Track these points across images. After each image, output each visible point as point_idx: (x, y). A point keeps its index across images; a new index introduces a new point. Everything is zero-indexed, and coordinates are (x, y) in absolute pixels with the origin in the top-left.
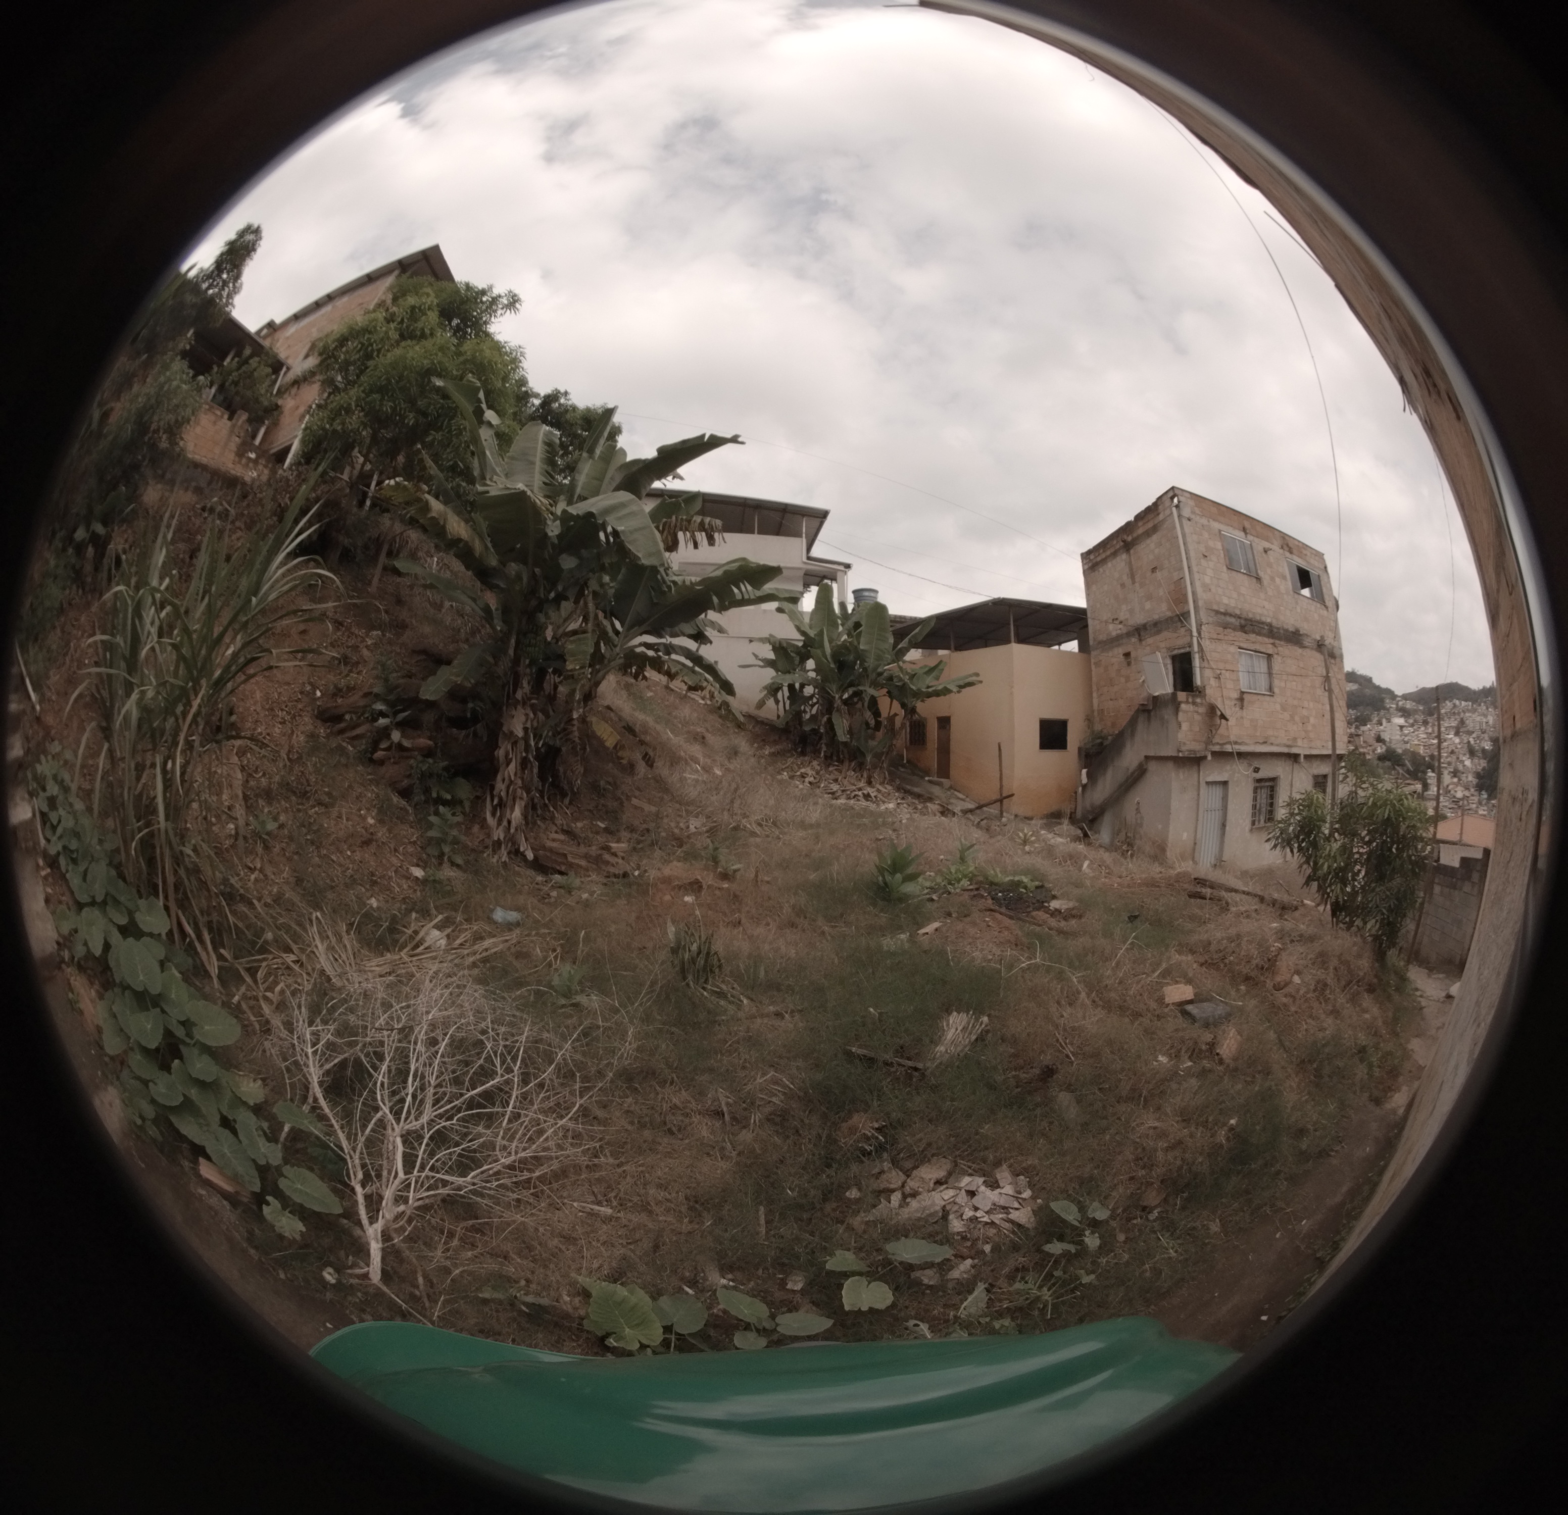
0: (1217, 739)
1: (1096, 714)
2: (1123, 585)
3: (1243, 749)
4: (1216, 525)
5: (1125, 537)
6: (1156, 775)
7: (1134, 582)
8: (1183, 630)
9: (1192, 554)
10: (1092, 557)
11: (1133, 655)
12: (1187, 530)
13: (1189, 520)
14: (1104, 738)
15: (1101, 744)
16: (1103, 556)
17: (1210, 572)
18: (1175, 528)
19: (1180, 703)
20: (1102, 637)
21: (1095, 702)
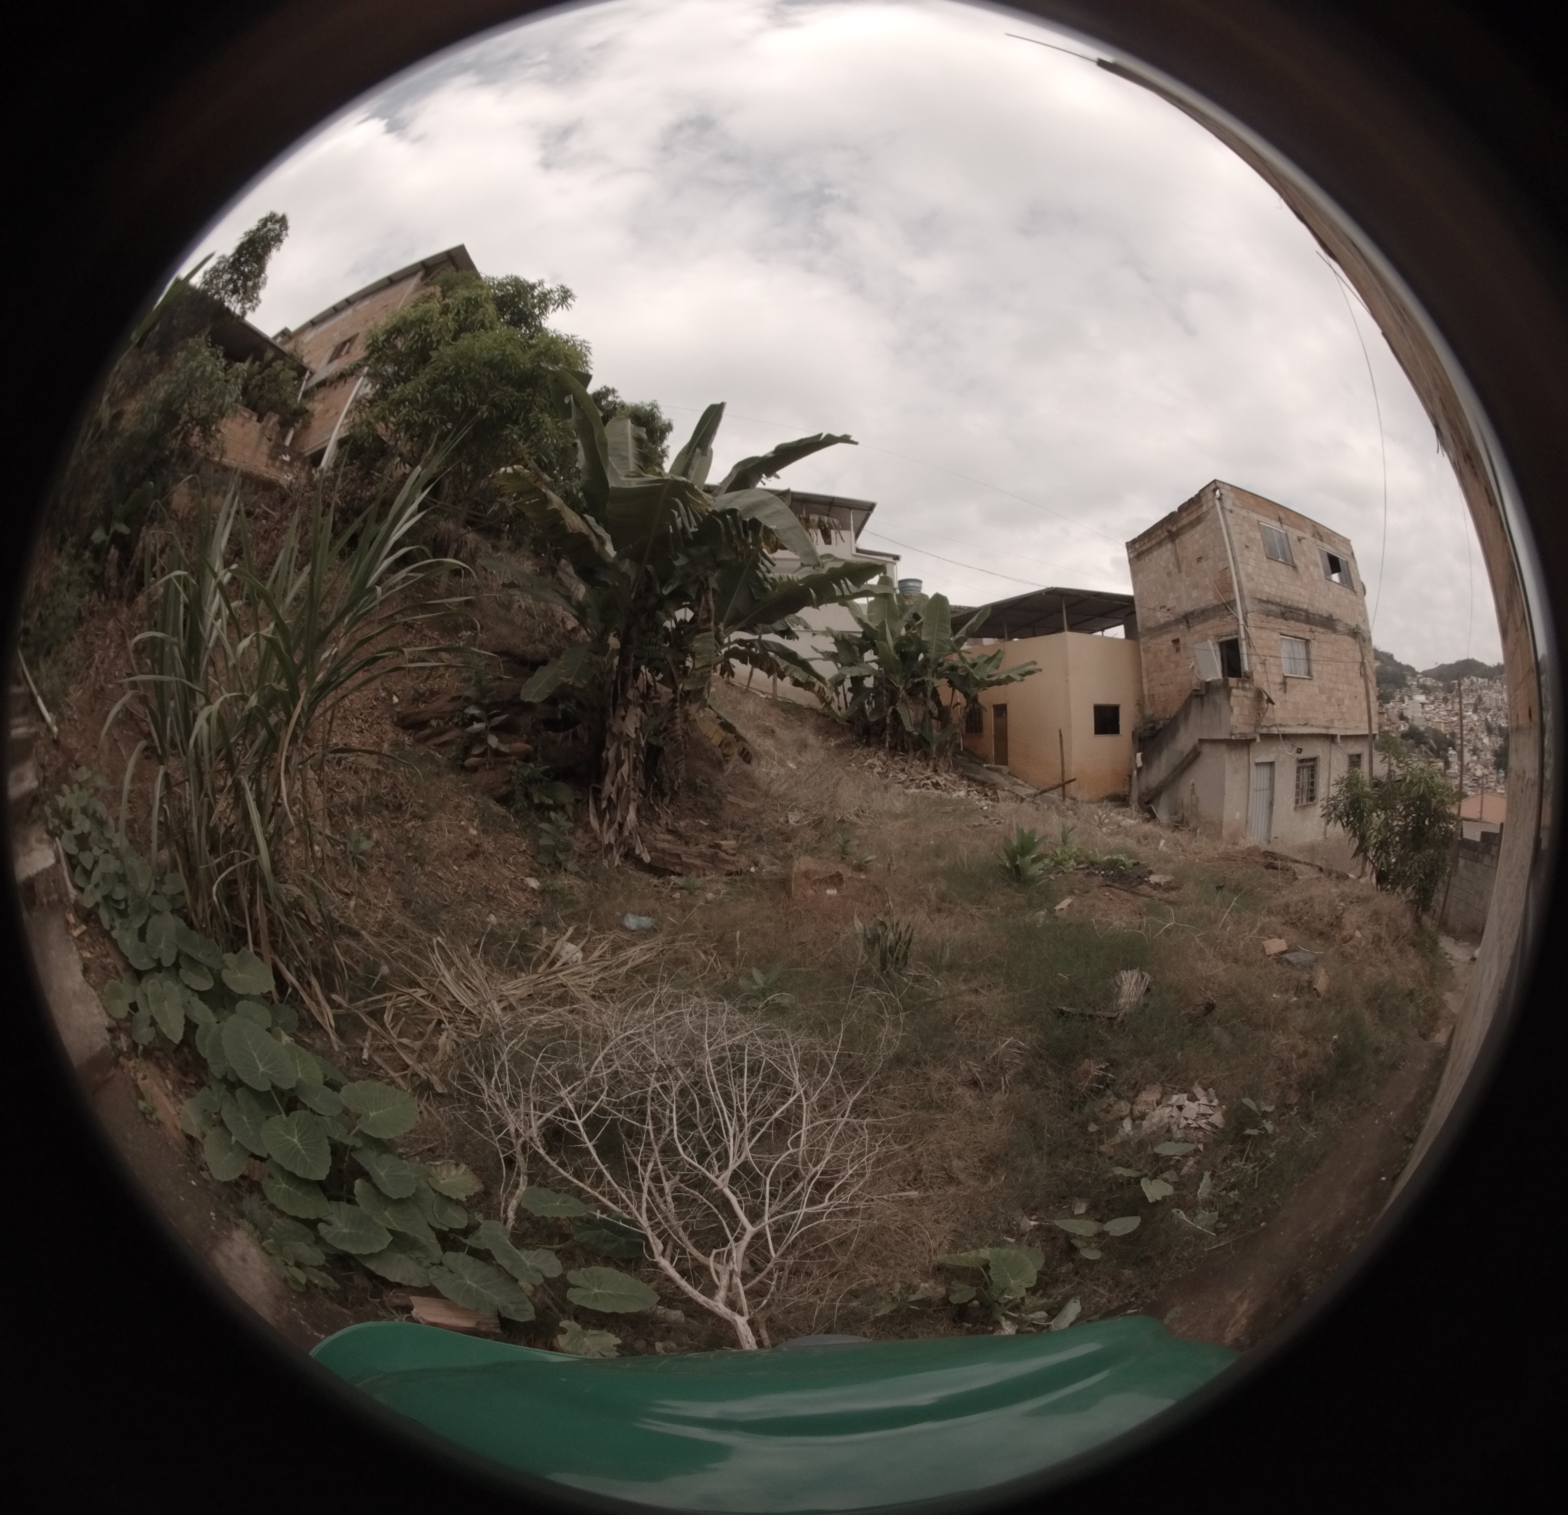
0: (1264, 723)
2: (1169, 574)
3: (1288, 730)
5: (1170, 527)
6: (1210, 758)
7: (1180, 572)
8: (1229, 618)
9: (1236, 544)
10: (1137, 546)
11: (1181, 641)
12: (1231, 521)
13: (1231, 511)
14: (1156, 722)
15: (1153, 728)
16: (1149, 545)
17: (1252, 562)
19: (1231, 688)
20: (1151, 624)
21: (1146, 687)
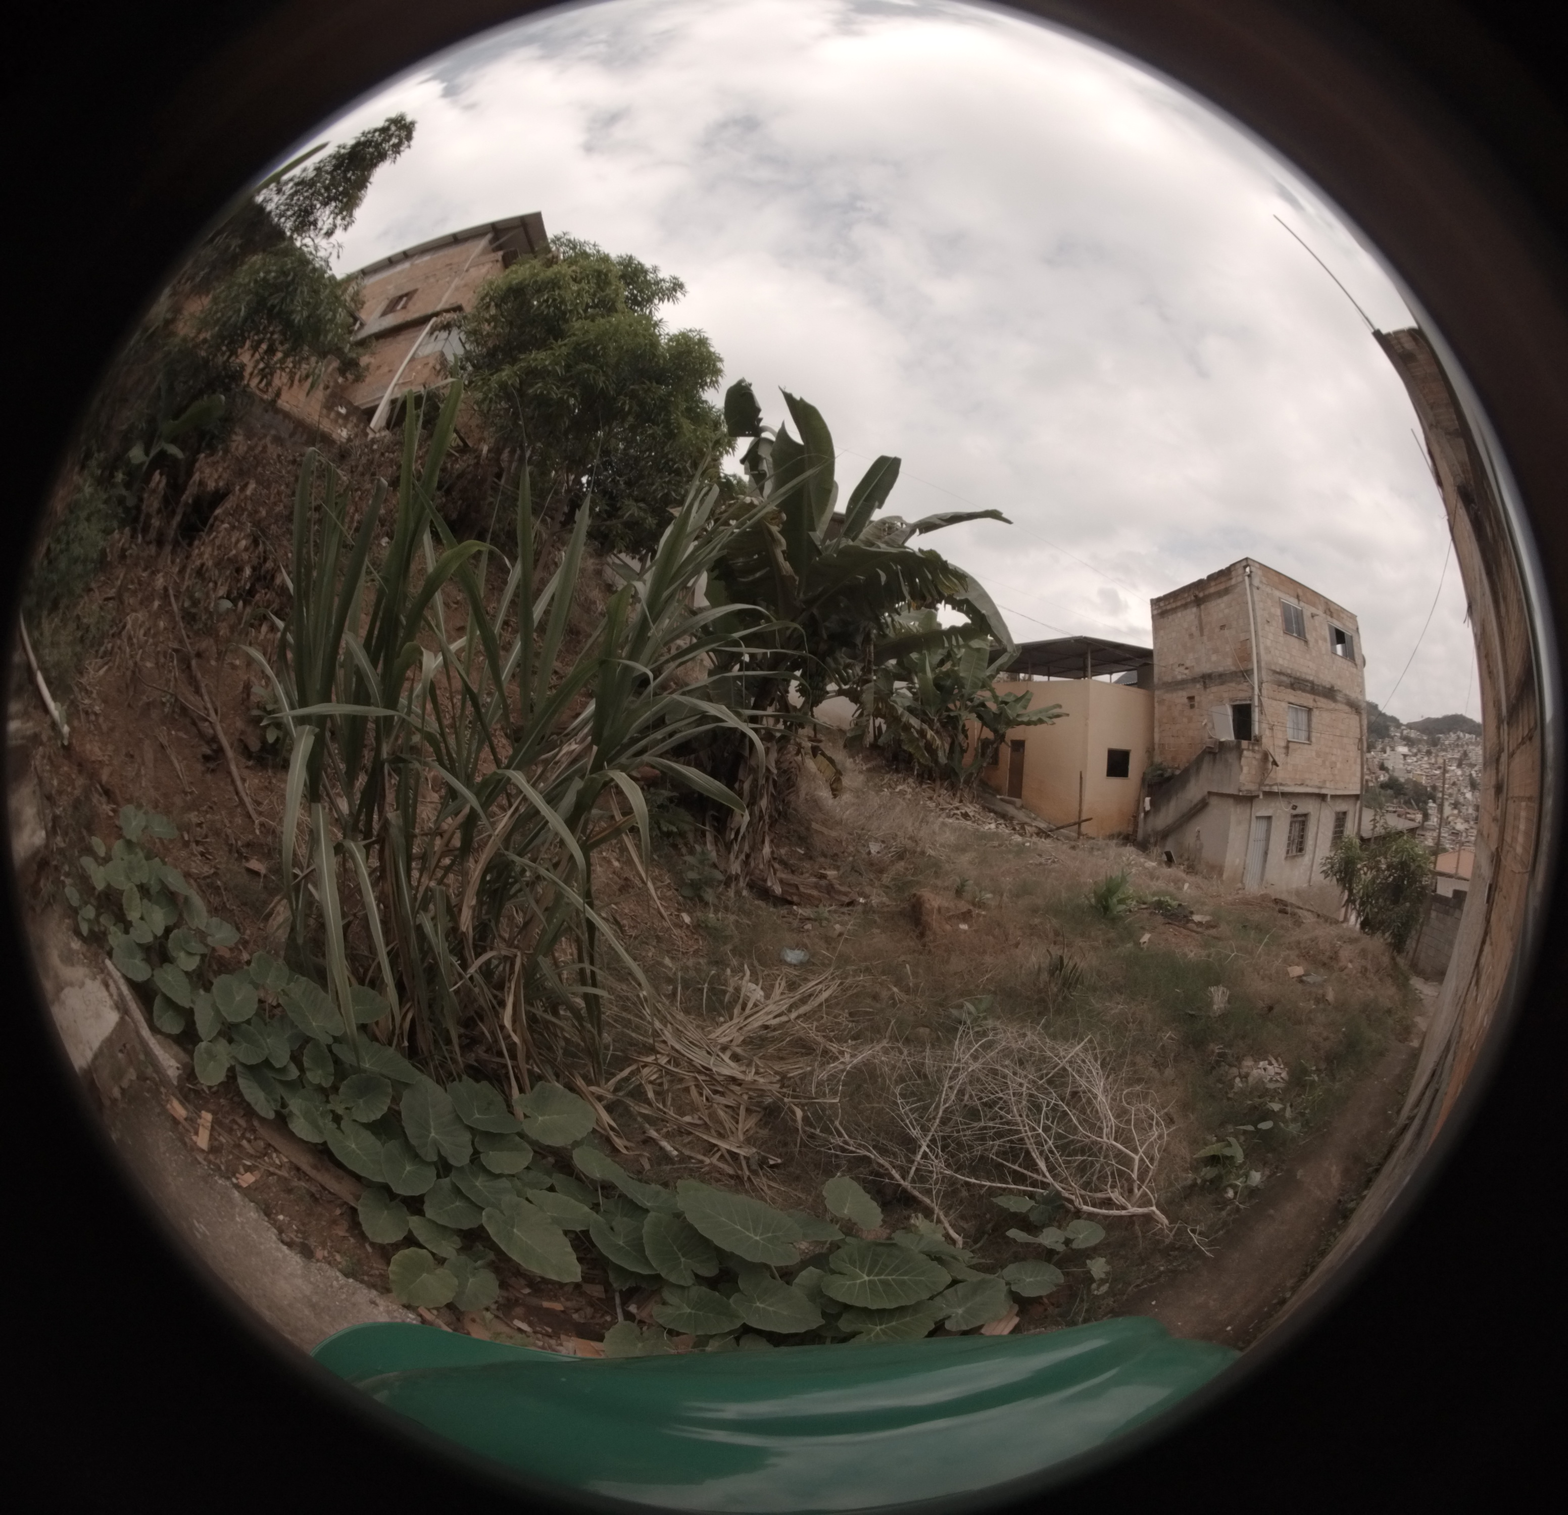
0: (1267, 782)
1: (1156, 747)
2: (1191, 635)
3: (1286, 789)
4: (1277, 594)
5: (1197, 592)
6: (1216, 810)
7: (1202, 635)
8: (1245, 684)
9: (1259, 620)
10: (1162, 604)
11: (1197, 699)
12: (1256, 598)
13: (1259, 589)
14: (1164, 770)
15: (1162, 775)
16: (1174, 605)
17: (1271, 636)
18: (1245, 594)
19: (1242, 750)
20: (1168, 679)
21: (1157, 737)
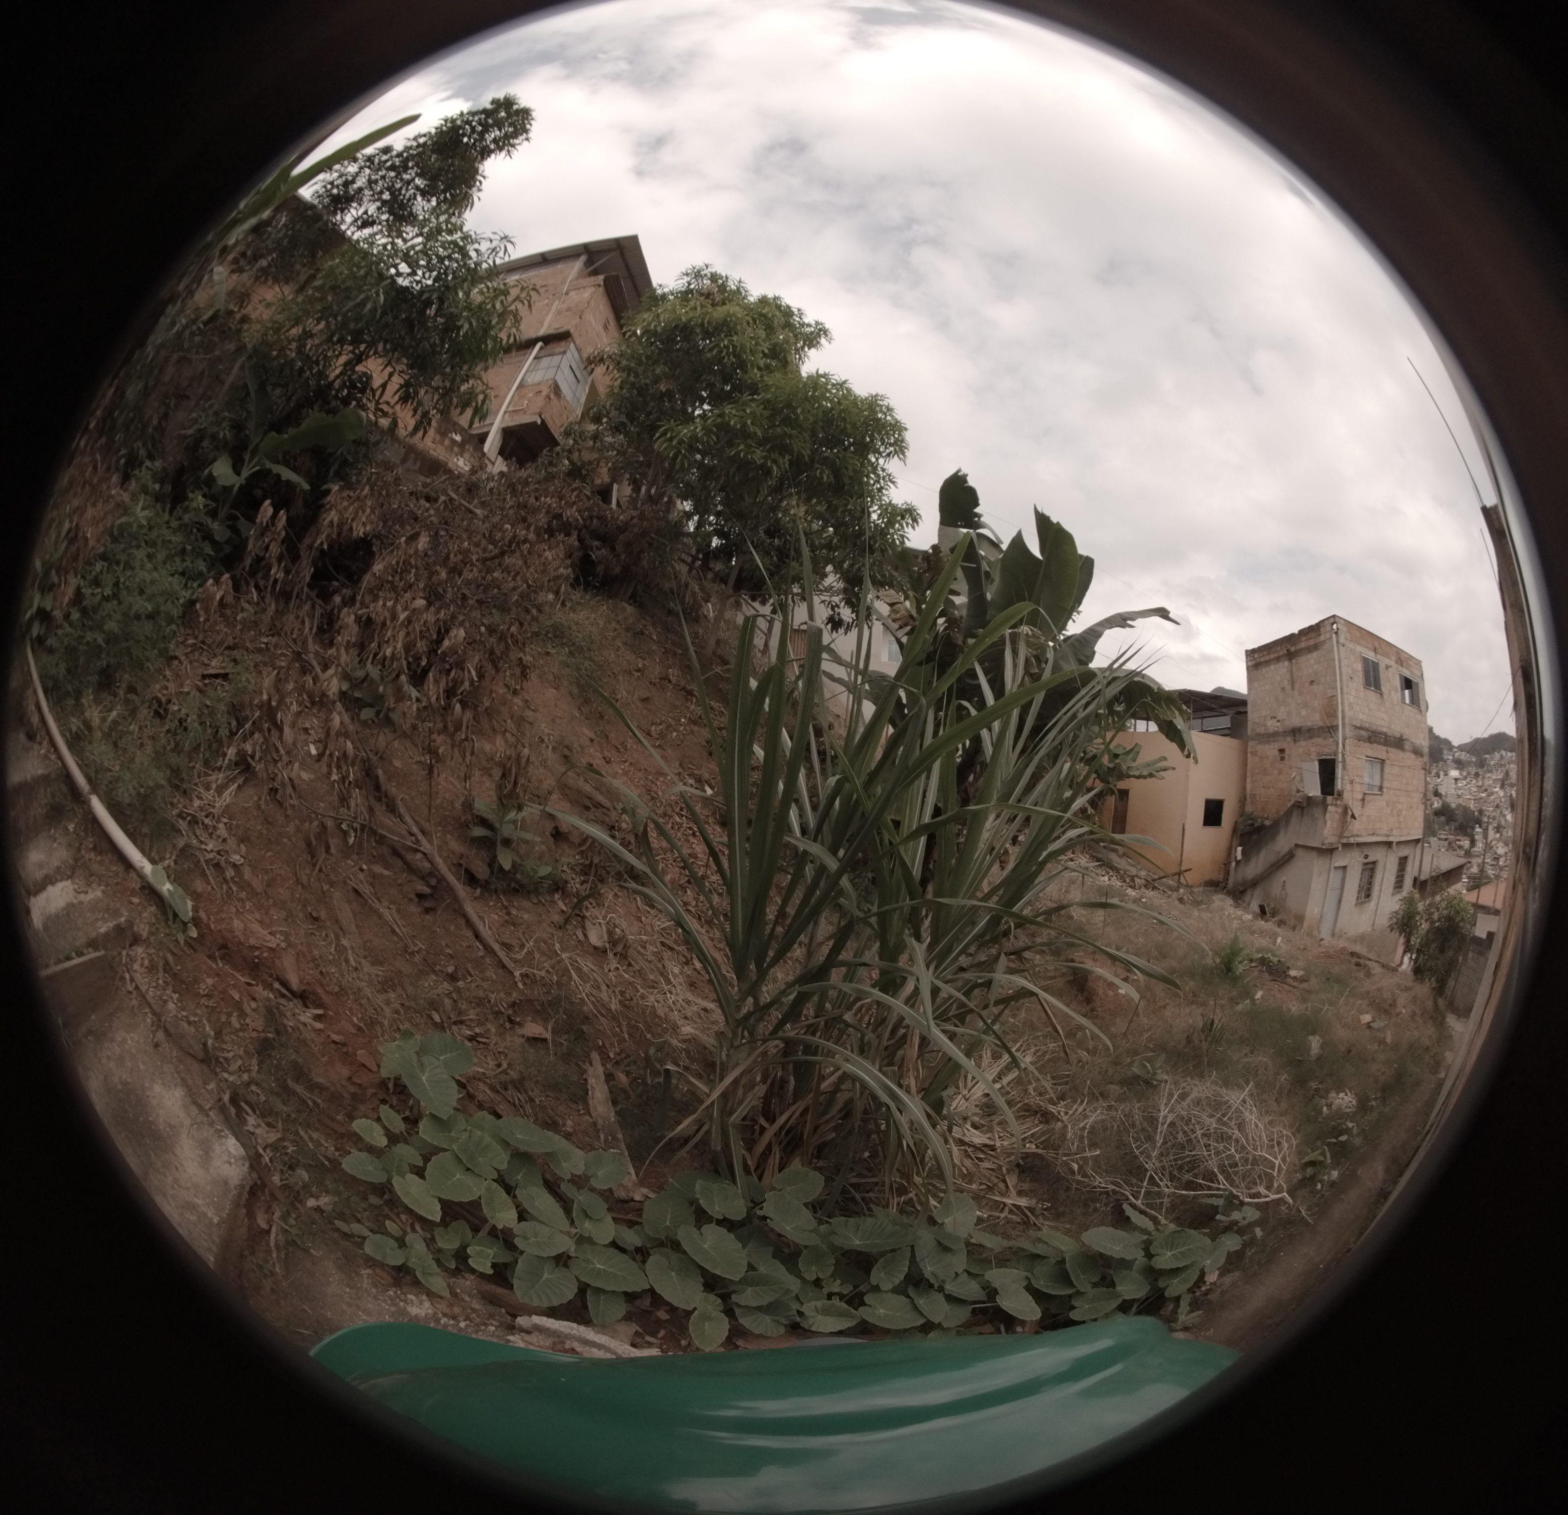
0: (1346, 834)
1: (1248, 797)
2: (1283, 689)
3: (1361, 840)
4: (1359, 648)
5: (1290, 646)
6: (1302, 860)
8: (1331, 740)
10: (1256, 656)
11: (1287, 752)
12: (1343, 655)
13: (1345, 646)
14: (1255, 820)
15: (1252, 825)
16: (1267, 658)
17: (1353, 692)
18: (1333, 651)
19: (1326, 804)
20: (1262, 730)
21: (1249, 786)
